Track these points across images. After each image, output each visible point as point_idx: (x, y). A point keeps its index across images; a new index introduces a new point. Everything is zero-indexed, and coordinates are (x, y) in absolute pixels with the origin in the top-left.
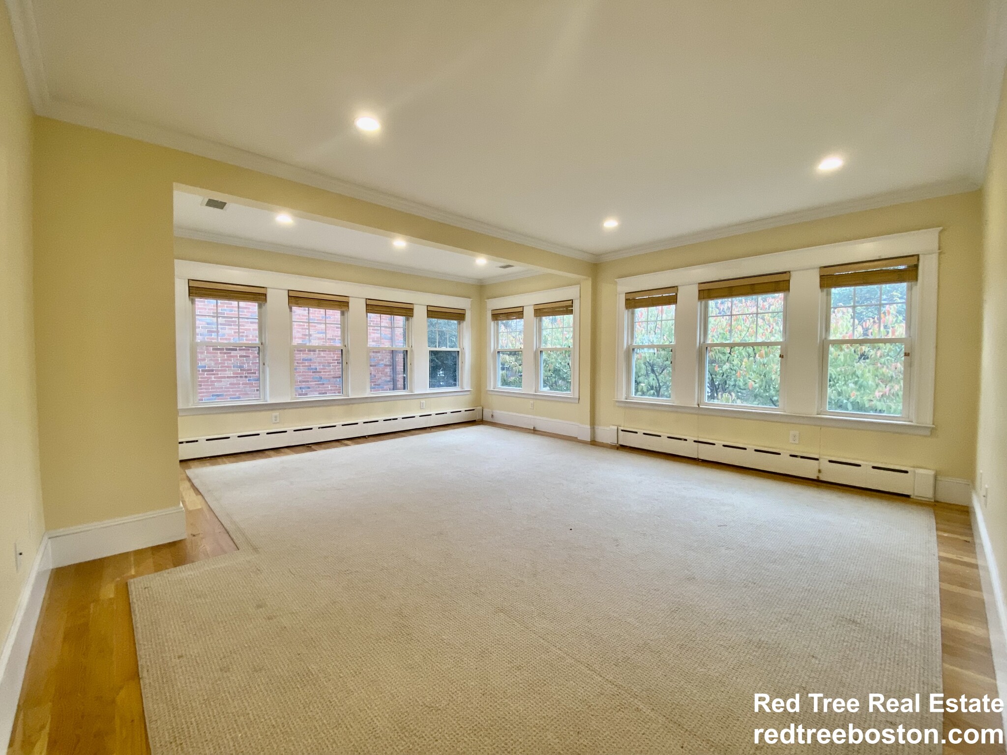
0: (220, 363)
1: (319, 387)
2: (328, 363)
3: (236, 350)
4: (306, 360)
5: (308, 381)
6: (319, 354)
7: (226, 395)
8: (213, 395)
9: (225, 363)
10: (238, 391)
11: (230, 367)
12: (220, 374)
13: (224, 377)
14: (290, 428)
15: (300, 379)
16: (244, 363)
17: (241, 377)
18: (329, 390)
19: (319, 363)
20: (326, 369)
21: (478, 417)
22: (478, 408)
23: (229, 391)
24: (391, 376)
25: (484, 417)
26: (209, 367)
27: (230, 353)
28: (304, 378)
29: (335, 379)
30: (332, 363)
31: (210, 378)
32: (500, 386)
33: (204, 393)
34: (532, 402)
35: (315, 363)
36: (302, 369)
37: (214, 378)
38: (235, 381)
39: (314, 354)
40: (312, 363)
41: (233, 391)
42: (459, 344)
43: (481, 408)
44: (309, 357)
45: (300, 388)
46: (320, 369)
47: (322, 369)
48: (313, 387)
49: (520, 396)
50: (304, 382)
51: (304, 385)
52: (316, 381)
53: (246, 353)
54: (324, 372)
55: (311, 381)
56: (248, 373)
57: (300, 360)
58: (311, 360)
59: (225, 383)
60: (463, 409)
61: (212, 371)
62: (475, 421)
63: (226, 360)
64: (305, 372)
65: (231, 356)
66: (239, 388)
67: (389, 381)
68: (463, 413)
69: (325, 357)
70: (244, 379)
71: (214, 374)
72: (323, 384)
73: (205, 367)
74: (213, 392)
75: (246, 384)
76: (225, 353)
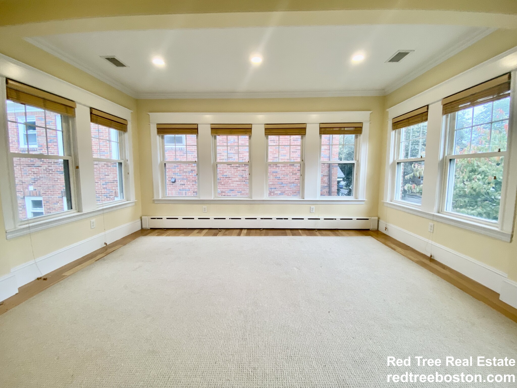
0: (233, 174)
1: (281, 189)
2: (287, 174)
3: (240, 167)
4: (274, 172)
5: (275, 185)
6: (281, 169)
7: (236, 190)
8: (230, 190)
9: (235, 174)
10: (241, 189)
11: (237, 176)
12: (234, 179)
13: (235, 181)
14: (212, 217)
15: (271, 183)
16: (243, 174)
17: (242, 181)
18: (286, 191)
19: (281, 174)
20: (285, 178)
21: (371, 226)
22: (373, 218)
23: (237, 188)
24: (328, 184)
25: (379, 228)
26: (228, 176)
27: (237, 169)
28: (273, 183)
29: (290, 184)
30: (288, 174)
31: (229, 181)
32: (400, 200)
33: (226, 188)
34: (431, 223)
35: (279, 174)
36: (271, 177)
37: (231, 181)
38: (239, 183)
39: (279, 169)
40: (277, 174)
41: (239, 188)
42: (356, 156)
43: (377, 218)
44: (276, 170)
45: (271, 188)
46: (282, 178)
47: (283, 177)
48: (278, 188)
49: (419, 214)
50: (273, 185)
51: (273, 187)
52: (279, 185)
53: (244, 168)
54: (284, 179)
55: (277, 185)
56: (246, 179)
57: (271, 172)
58: (277, 172)
59: (235, 184)
60: (355, 217)
61: (230, 178)
62: (368, 230)
63: (235, 172)
64: (274, 179)
65: (238, 170)
66: (241, 187)
67: (326, 187)
68: (354, 221)
69: (285, 170)
70: (244, 182)
71: (230, 179)
72: (283, 187)
73: (227, 176)
74: (230, 188)
75: (244, 185)
76: (235, 169)
